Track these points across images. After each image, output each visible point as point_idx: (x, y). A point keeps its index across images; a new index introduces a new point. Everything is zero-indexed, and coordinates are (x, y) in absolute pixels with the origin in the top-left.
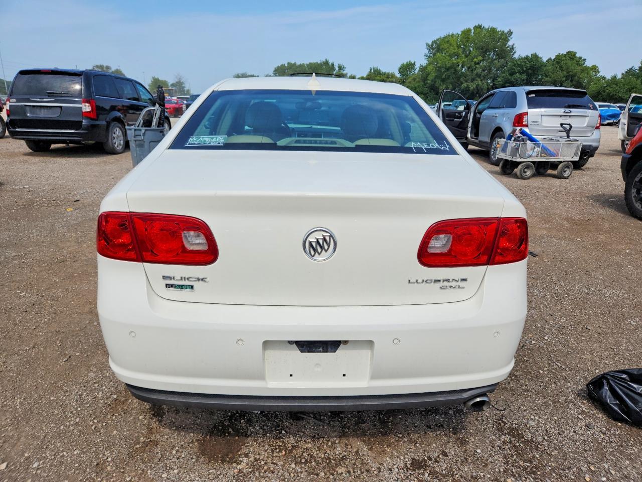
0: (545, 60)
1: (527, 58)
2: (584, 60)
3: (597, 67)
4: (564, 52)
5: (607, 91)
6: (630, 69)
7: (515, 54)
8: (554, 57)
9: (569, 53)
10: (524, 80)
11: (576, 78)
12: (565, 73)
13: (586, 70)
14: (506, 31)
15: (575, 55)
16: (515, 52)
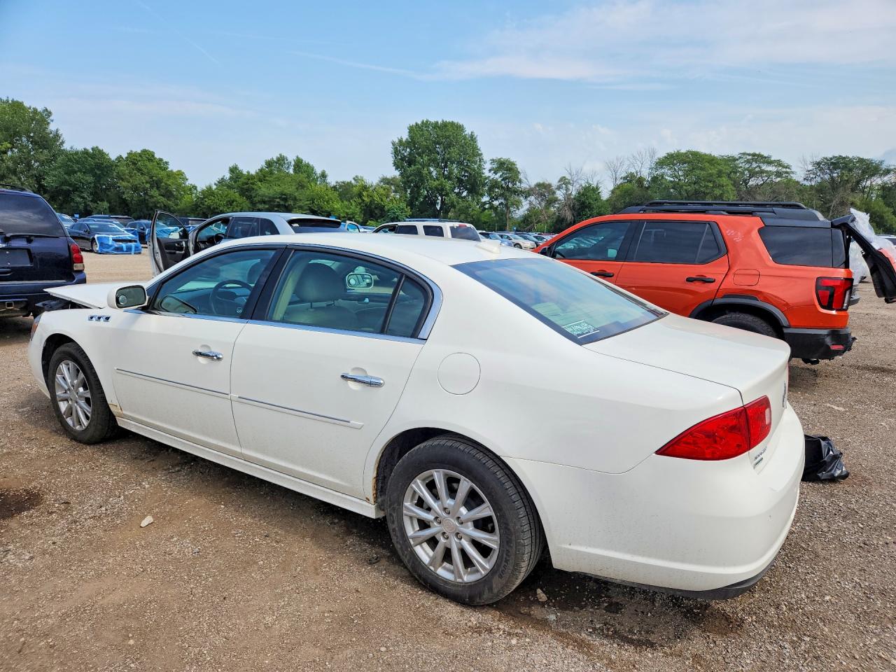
0: (113, 157)
1: (85, 152)
2: (167, 163)
3: (184, 173)
4: (138, 149)
5: (206, 203)
6: (222, 179)
7: (64, 145)
8: (126, 156)
9: (144, 151)
10: (90, 183)
11: (163, 184)
12: (147, 178)
13: (171, 175)
14: (40, 109)
15: (153, 156)
16: (63, 143)
